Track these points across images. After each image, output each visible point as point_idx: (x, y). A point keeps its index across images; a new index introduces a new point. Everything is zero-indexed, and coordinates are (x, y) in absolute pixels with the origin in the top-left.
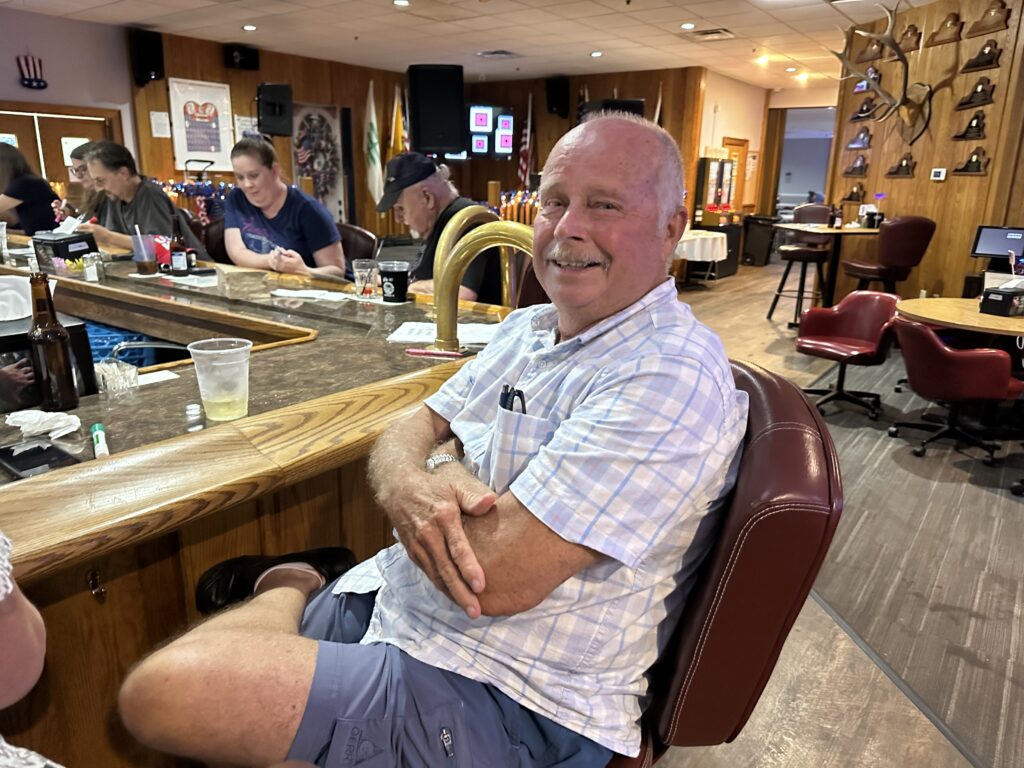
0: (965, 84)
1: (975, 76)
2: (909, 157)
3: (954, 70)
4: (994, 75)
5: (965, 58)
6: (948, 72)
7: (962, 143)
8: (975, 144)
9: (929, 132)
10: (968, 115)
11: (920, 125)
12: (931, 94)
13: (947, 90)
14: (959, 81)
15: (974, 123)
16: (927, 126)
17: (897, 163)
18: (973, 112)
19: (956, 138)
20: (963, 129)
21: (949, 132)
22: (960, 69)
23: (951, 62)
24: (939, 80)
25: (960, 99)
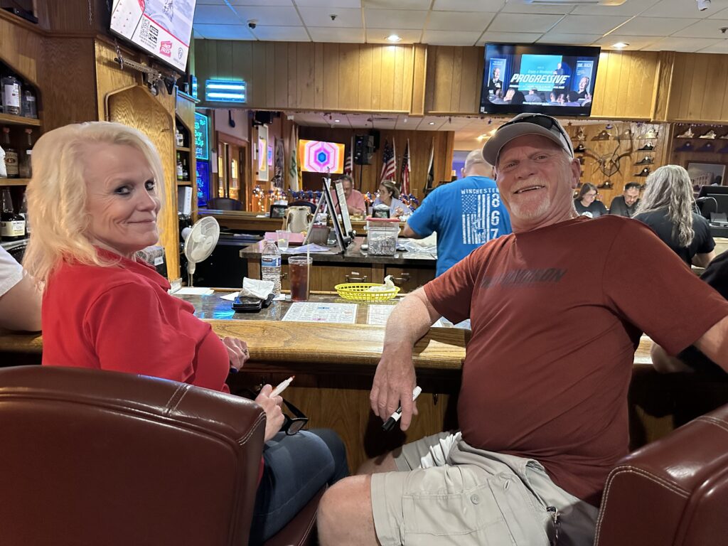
0: (637, 157)
1: (641, 153)
2: (609, 181)
3: (631, 149)
4: (653, 154)
5: (636, 147)
6: (627, 150)
7: (638, 178)
9: (620, 172)
10: (640, 169)
11: (614, 169)
12: (619, 158)
13: (628, 157)
14: (634, 155)
15: (645, 170)
16: (618, 170)
17: (602, 183)
18: (644, 167)
19: (636, 175)
20: (639, 173)
21: (631, 173)
22: (634, 150)
23: (629, 147)
24: (622, 154)
25: (635, 162)
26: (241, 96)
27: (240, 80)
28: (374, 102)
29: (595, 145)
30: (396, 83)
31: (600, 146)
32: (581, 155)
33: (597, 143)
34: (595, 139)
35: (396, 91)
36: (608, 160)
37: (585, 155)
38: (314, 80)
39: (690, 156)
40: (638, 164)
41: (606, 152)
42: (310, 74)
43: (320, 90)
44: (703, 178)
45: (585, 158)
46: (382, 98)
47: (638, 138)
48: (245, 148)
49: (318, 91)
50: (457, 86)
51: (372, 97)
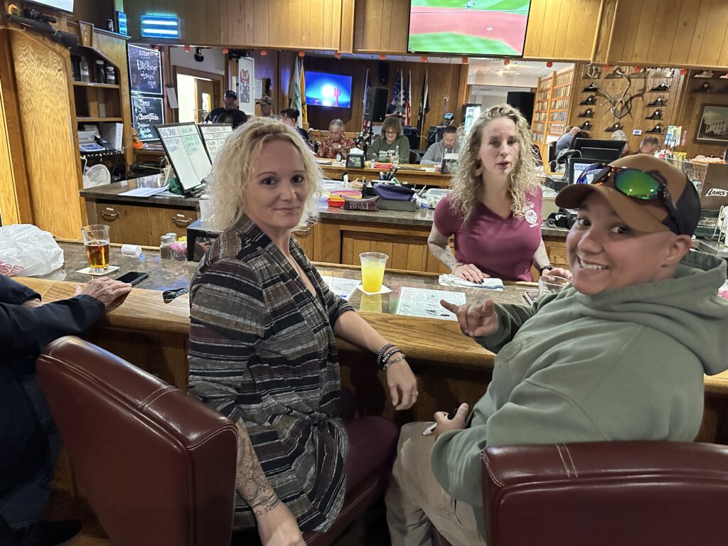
0: (650, 97)
1: (655, 95)
2: (618, 124)
3: (644, 90)
4: (666, 95)
5: (650, 86)
6: (640, 91)
7: (649, 121)
8: (657, 122)
9: (630, 114)
10: (653, 110)
11: (625, 111)
12: (631, 98)
13: (641, 98)
14: (647, 95)
15: (657, 113)
16: (629, 112)
17: (611, 126)
18: (655, 109)
19: (647, 118)
20: (650, 115)
21: (642, 115)
22: (648, 90)
23: (642, 87)
24: (636, 93)
25: (648, 102)
26: (175, 32)
27: (174, 16)
28: (304, 38)
29: (609, 83)
30: (326, 19)
31: (613, 85)
32: (593, 94)
33: (610, 81)
34: (608, 77)
35: (325, 27)
36: (619, 100)
37: (597, 95)
38: (245, 16)
39: (706, 98)
40: (650, 105)
41: (619, 92)
42: (241, 9)
43: (251, 26)
44: (720, 123)
45: (597, 97)
46: (311, 34)
47: (653, 77)
48: (219, 81)
49: (248, 27)
50: (387, 23)
51: (302, 33)
